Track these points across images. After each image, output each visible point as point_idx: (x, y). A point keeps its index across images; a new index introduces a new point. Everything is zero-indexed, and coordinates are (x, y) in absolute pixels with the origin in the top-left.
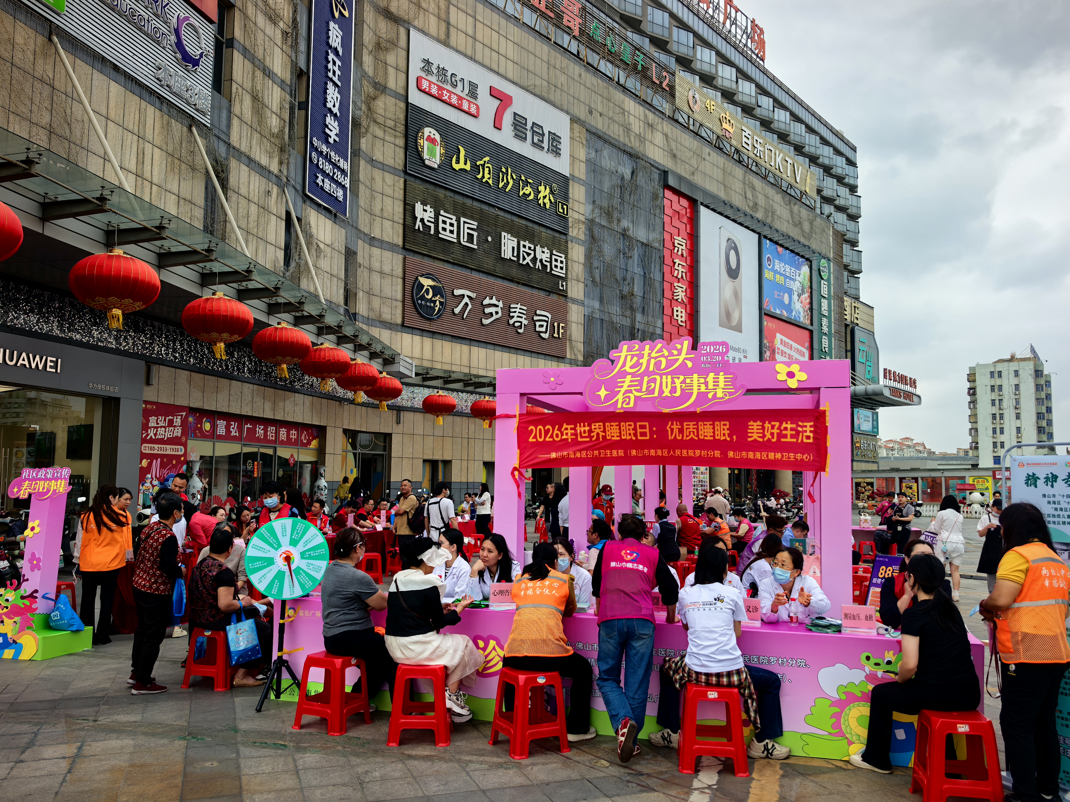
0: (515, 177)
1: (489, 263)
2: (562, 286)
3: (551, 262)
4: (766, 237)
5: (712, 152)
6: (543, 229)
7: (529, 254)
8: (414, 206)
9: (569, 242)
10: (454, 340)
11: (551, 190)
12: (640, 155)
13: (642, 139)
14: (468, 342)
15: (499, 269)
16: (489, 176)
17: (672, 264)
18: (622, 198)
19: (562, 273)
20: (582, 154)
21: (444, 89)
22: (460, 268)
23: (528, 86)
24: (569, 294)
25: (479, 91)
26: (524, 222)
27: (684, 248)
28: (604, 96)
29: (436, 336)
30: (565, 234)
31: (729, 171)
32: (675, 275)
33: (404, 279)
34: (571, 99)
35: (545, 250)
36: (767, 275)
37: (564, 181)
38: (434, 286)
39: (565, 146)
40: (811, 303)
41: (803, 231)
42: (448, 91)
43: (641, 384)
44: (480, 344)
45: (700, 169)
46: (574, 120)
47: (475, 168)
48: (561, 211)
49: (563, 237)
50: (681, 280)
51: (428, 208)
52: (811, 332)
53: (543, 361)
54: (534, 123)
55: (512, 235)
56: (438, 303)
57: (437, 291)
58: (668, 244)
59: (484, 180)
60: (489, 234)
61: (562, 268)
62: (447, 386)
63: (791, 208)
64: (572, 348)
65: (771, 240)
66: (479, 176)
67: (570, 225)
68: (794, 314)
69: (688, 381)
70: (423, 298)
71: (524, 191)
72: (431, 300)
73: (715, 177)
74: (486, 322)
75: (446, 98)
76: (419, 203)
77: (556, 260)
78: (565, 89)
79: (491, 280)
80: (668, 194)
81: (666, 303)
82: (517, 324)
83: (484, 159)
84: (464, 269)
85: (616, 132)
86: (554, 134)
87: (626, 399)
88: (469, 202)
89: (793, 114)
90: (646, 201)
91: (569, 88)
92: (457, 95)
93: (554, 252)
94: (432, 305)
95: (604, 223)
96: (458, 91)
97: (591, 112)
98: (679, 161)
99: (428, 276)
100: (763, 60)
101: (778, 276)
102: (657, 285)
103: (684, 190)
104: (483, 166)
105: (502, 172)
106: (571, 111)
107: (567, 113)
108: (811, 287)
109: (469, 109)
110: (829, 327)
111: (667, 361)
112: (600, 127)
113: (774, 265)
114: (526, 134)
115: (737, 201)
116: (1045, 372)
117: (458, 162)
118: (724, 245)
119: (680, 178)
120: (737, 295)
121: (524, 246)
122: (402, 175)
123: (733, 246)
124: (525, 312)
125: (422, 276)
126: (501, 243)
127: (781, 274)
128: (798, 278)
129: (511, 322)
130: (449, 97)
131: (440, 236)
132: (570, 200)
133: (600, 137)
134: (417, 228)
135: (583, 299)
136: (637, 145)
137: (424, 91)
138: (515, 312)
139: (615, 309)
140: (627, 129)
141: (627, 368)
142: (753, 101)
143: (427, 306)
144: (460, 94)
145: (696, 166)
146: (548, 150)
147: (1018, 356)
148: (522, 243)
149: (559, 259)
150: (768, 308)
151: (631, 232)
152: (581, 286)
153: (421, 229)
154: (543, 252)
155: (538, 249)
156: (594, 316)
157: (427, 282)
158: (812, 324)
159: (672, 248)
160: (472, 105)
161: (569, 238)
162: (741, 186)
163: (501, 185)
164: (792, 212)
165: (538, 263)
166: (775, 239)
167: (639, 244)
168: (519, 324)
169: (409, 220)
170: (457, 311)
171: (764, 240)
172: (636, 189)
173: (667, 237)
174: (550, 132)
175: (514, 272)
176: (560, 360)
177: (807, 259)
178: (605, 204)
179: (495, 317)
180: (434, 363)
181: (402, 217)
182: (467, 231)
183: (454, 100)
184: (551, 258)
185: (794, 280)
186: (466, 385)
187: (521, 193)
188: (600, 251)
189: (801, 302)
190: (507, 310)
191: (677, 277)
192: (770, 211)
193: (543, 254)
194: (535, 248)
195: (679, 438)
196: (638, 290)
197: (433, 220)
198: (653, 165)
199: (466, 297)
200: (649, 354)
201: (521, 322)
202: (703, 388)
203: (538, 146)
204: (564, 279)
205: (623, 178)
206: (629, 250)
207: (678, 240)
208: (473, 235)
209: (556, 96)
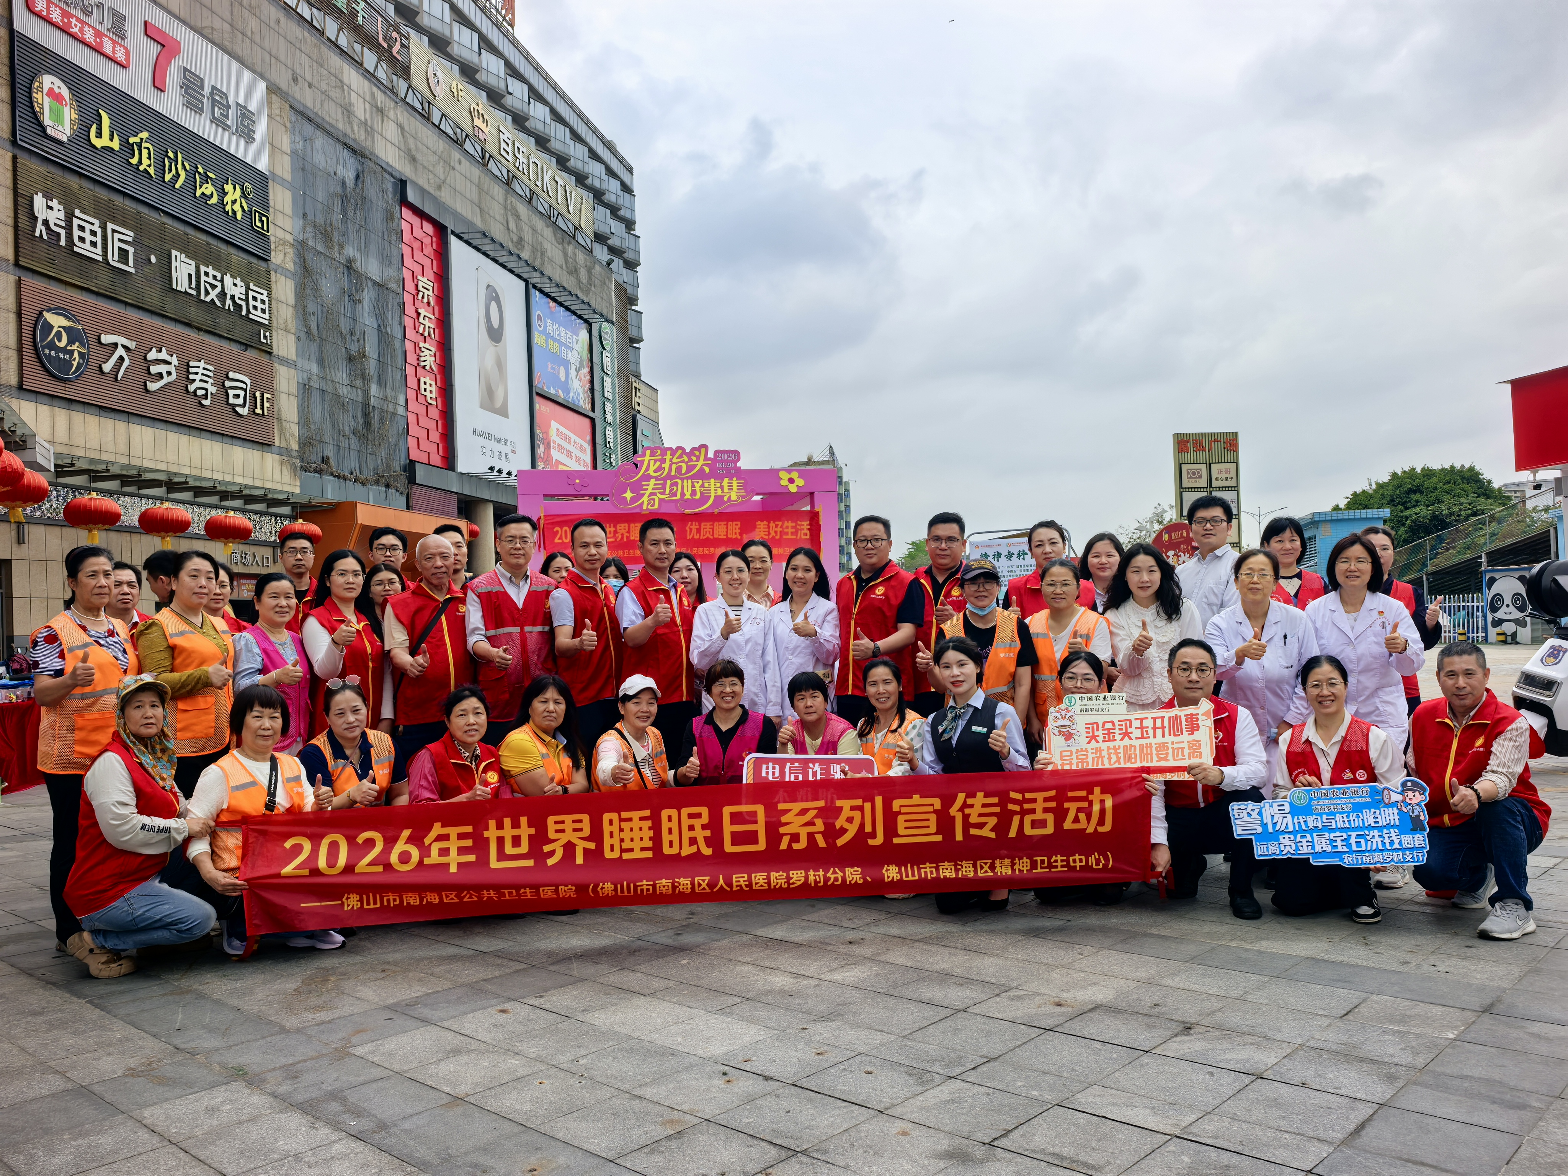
0: (188, 167)
1: (153, 296)
2: (265, 337)
3: (247, 301)
4: (535, 287)
5: (463, 160)
6: (232, 250)
7: (214, 287)
8: (32, 199)
9: (272, 273)
10: (103, 414)
11: (243, 193)
12: (367, 153)
13: (370, 131)
14: (125, 416)
15: (170, 307)
16: (148, 162)
17: (414, 315)
18: (344, 212)
19: (264, 318)
20: (285, 142)
21: (73, 16)
22: (109, 302)
23: (203, 28)
24: (275, 351)
25: (128, 26)
26: (204, 237)
27: (431, 293)
28: (314, 58)
29: (75, 406)
30: (266, 260)
31: (485, 188)
32: (421, 331)
33: (19, 314)
34: (267, 56)
35: (238, 281)
36: (537, 339)
37: (262, 181)
38: (70, 327)
39: (261, 127)
40: (592, 382)
41: (579, 281)
42: (78, 19)
43: (664, 486)
44: (144, 421)
45: (448, 181)
46: (273, 89)
47: (128, 148)
48: (259, 225)
49: (262, 264)
50: (428, 339)
51: (54, 203)
52: (593, 421)
53: (240, 449)
54: (214, 88)
55: (187, 256)
56: (76, 355)
57: (73, 335)
58: (410, 286)
59: (141, 168)
60: (151, 250)
61: (263, 311)
62: (94, 485)
63: (564, 248)
64: (282, 431)
65: (541, 291)
66: (134, 161)
67: (272, 247)
68: (571, 395)
69: (706, 485)
70: (52, 346)
71: (203, 189)
72: (64, 350)
73: (468, 195)
74: (153, 386)
75: (75, 30)
76: (40, 194)
77: (255, 299)
78: (257, 39)
79: (157, 322)
80: (407, 213)
81: (410, 370)
82: (200, 392)
83: (141, 135)
84: (113, 303)
85: (332, 115)
86: (245, 107)
87: (651, 501)
88: (118, 200)
89: (553, 111)
90: (377, 219)
91: (262, 38)
92: (93, 28)
93: (252, 286)
94: (67, 357)
95: (320, 248)
96: (93, 20)
97: (295, 80)
98: (420, 168)
99: (59, 311)
100: (512, 25)
101: (551, 342)
102: (397, 344)
103: (428, 210)
104: (139, 146)
105: (169, 158)
106: (267, 75)
107: (262, 76)
108: (591, 360)
109: (114, 52)
110: (614, 415)
111: (688, 466)
112: (309, 104)
113: (545, 327)
114: (203, 103)
115: (497, 231)
116: (845, 480)
117: (99, 135)
118: (483, 293)
119: (423, 192)
120: (500, 365)
121: (207, 274)
122: (8, 145)
123: (493, 295)
124: (211, 374)
125: (49, 310)
126: (170, 267)
127: (555, 340)
128: (575, 346)
129: (191, 388)
130: (81, 30)
131: (76, 249)
132: (271, 210)
133: (310, 120)
134: (37, 234)
135: (294, 358)
136: (363, 138)
137: (38, 15)
138: (197, 373)
139: (341, 375)
140: (348, 111)
141: (651, 472)
142: (502, 85)
143: (60, 359)
144: (98, 27)
145: (442, 177)
146: (237, 130)
147: (816, 458)
148: (203, 269)
149: (259, 297)
150: (540, 386)
151: (358, 264)
152: (292, 339)
153: (45, 237)
154: (235, 285)
155: (228, 279)
156: (312, 384)
157: (57, 321)
158: (593, 410)
159: (414, 292)
160: (118, 48)
161: (272, 266)
162: (502, 211)
163: (168, 177)
164: (565, 254)
165: (229, 301)
166: (547, 290)
167: (370, 284)
168: (204, 392)
169: (23, 220)
170: (107, 367)
171: (532, 291)
172: (363, 203)
173: (407, 275)
174: (238, 104)
175: (194, 313)
176: (266, 448)
177: (586, 321)
178: (320, 220)
179: (166, 380)
180: (73, 449)
181: (12, 215)
182: (117, 244)
183: (89, 36)
184: (247, 294)
185: (571, 349)
186: (123, 484)
187: (198, 194)
188: (316, 290)
189: (580, 380)
190: (185, 369)
191: (422, 335)
192: (541, 252)
193: (235, 288)
194: (222, 278)
195: (696, 537)
196: (371, 349)
197: (63, 224)
198: (384, 169)
199: (120, 347)
200: (671, 460)
201: (206, 390)
202: (719, 492)
203: (220, 122)
204: (268, 328)
205: (344, 184)
206: (357, 291)
207: (423, 281)
208: (127, 251)
209: (243, 48)
